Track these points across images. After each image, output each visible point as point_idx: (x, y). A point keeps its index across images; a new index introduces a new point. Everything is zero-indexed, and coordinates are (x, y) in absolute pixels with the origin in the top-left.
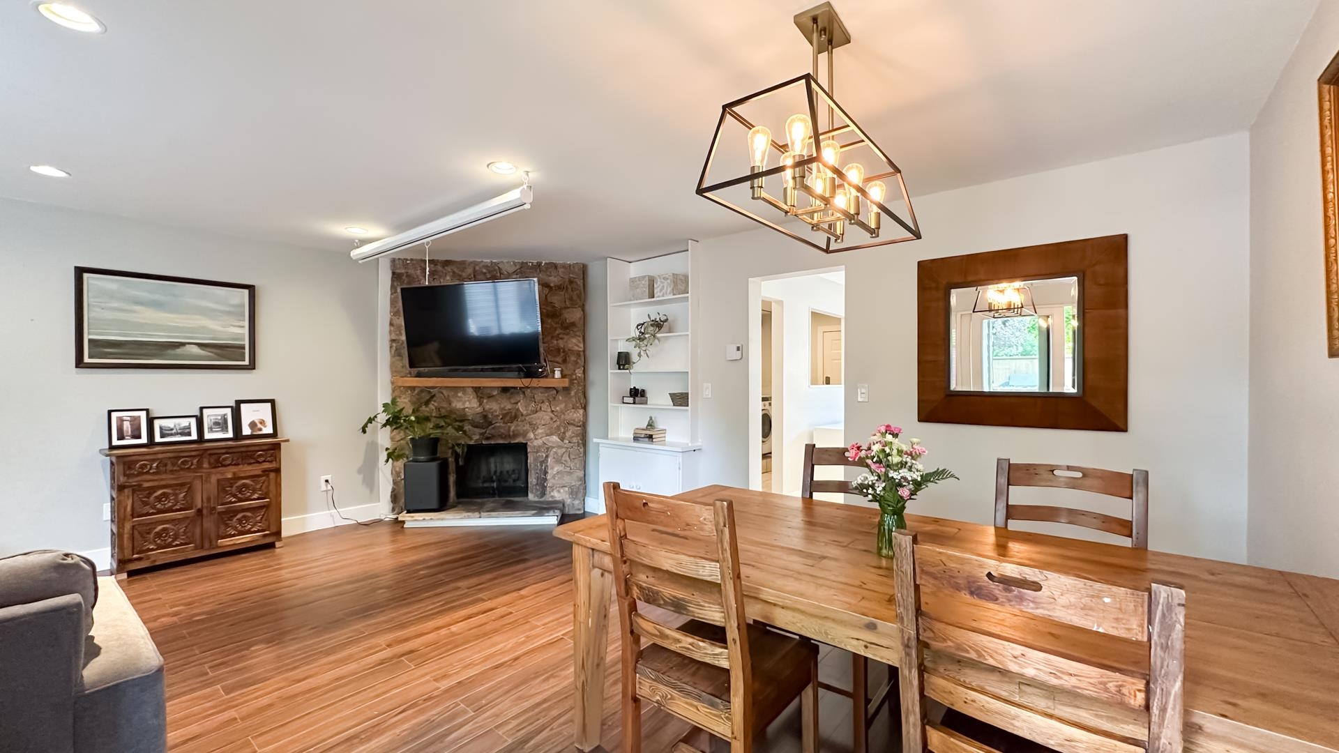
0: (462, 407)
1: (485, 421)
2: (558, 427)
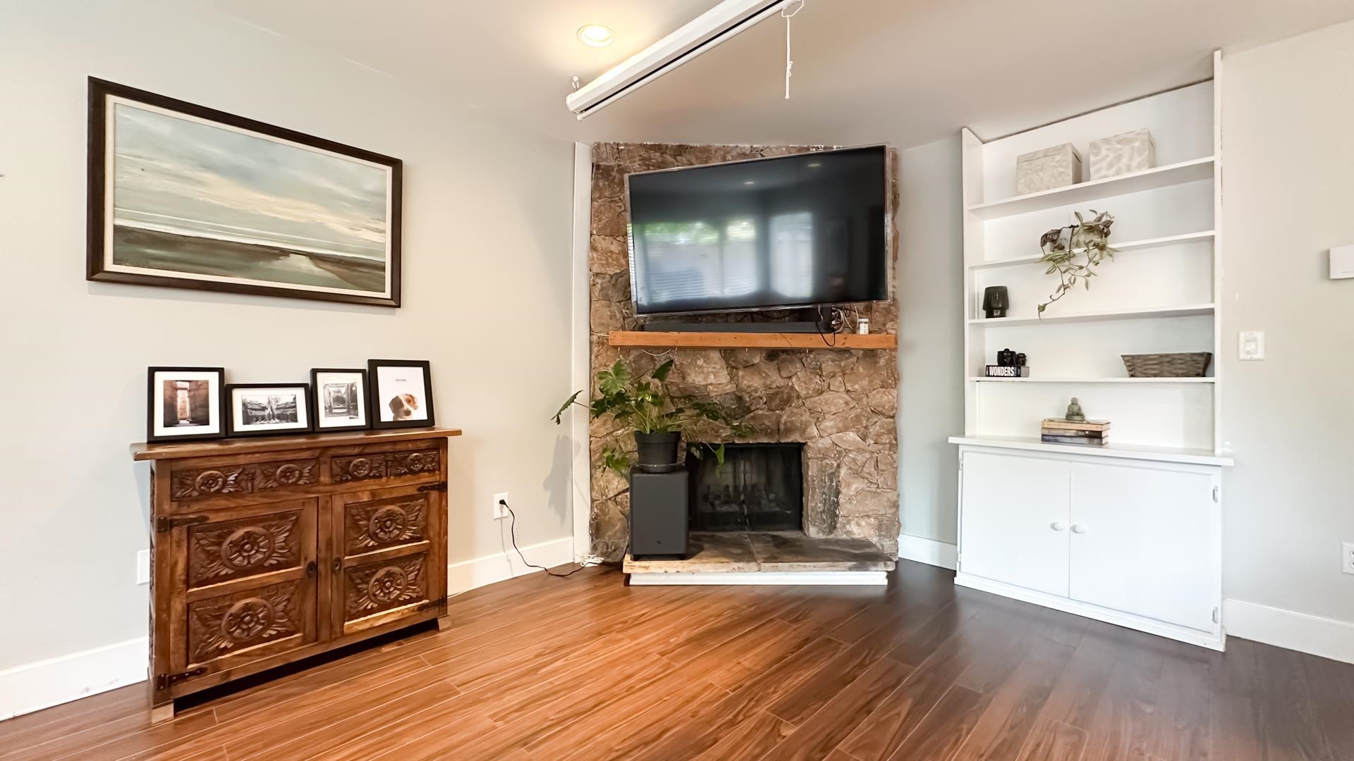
0: (704, 383)
1: (741, 405)
2: (858, 417)
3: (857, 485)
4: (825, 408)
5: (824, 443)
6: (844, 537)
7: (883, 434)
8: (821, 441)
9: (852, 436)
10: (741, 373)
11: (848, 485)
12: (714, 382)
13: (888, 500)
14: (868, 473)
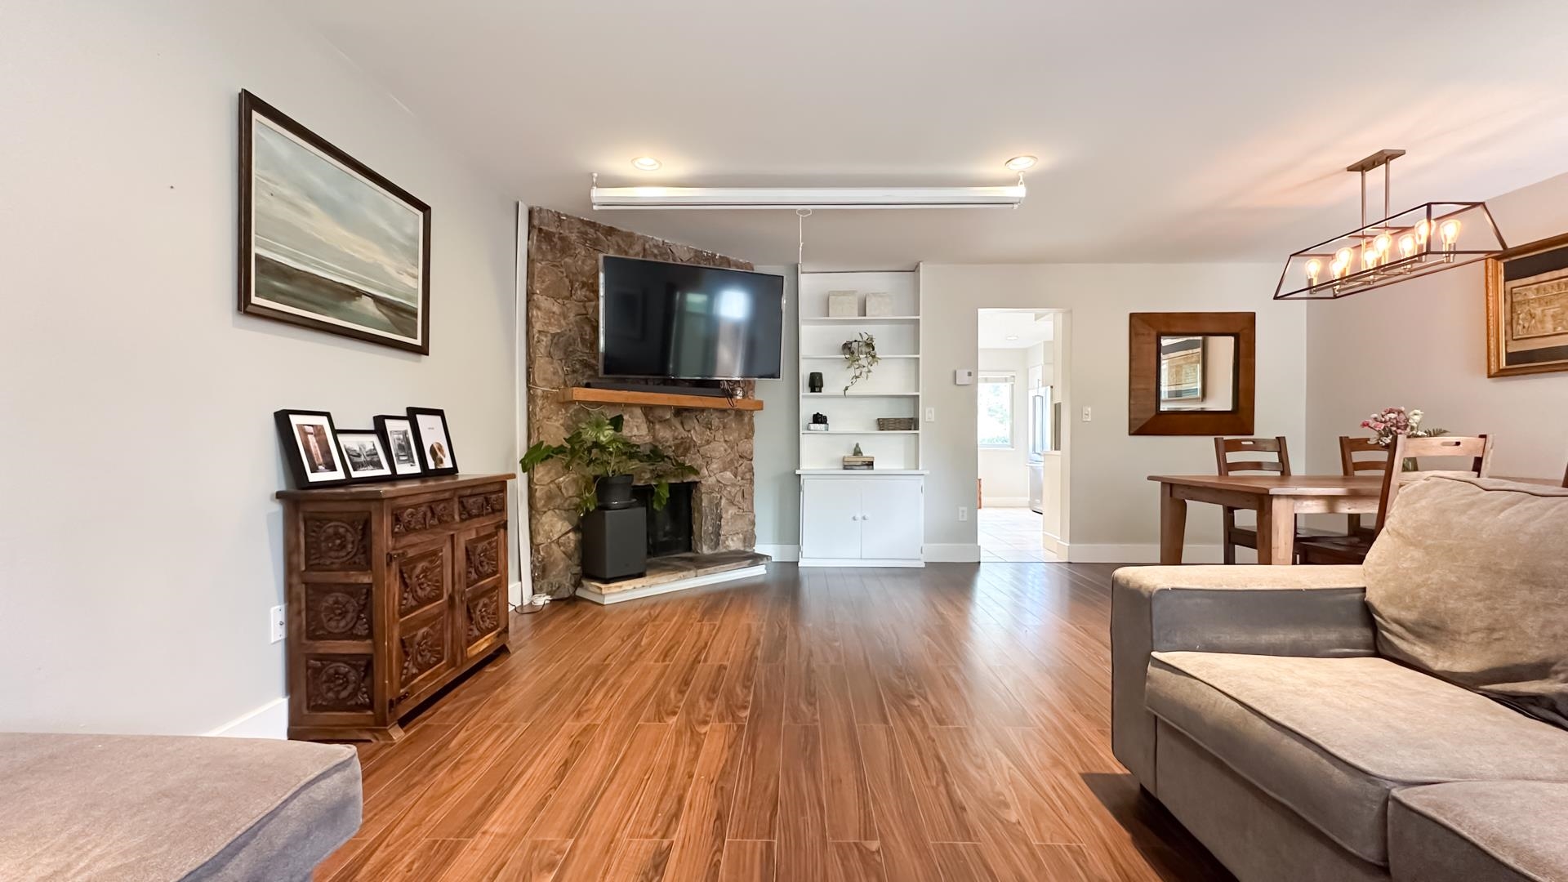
2: (731, 460)
3: (732, 511)
4: (713, 454)
5: (712, 480)
6: (724, 550)
7: (746, 472)
8: (710, 479)
9: (728, 475)
10: (657, 427)
11: (727, 512)
12: (637, 434)
13: (749, 520)
14: (738, 502)
